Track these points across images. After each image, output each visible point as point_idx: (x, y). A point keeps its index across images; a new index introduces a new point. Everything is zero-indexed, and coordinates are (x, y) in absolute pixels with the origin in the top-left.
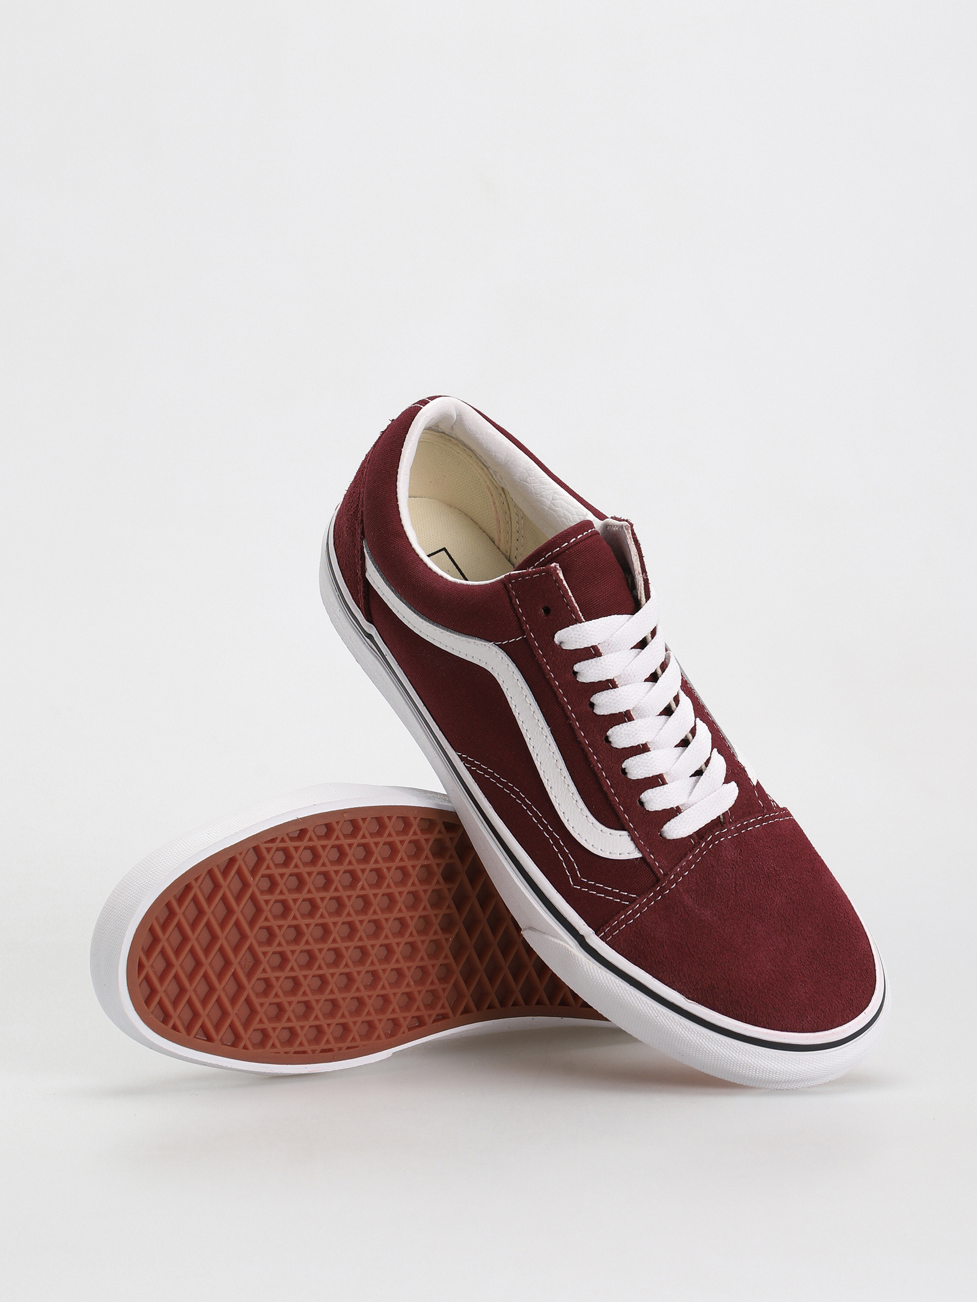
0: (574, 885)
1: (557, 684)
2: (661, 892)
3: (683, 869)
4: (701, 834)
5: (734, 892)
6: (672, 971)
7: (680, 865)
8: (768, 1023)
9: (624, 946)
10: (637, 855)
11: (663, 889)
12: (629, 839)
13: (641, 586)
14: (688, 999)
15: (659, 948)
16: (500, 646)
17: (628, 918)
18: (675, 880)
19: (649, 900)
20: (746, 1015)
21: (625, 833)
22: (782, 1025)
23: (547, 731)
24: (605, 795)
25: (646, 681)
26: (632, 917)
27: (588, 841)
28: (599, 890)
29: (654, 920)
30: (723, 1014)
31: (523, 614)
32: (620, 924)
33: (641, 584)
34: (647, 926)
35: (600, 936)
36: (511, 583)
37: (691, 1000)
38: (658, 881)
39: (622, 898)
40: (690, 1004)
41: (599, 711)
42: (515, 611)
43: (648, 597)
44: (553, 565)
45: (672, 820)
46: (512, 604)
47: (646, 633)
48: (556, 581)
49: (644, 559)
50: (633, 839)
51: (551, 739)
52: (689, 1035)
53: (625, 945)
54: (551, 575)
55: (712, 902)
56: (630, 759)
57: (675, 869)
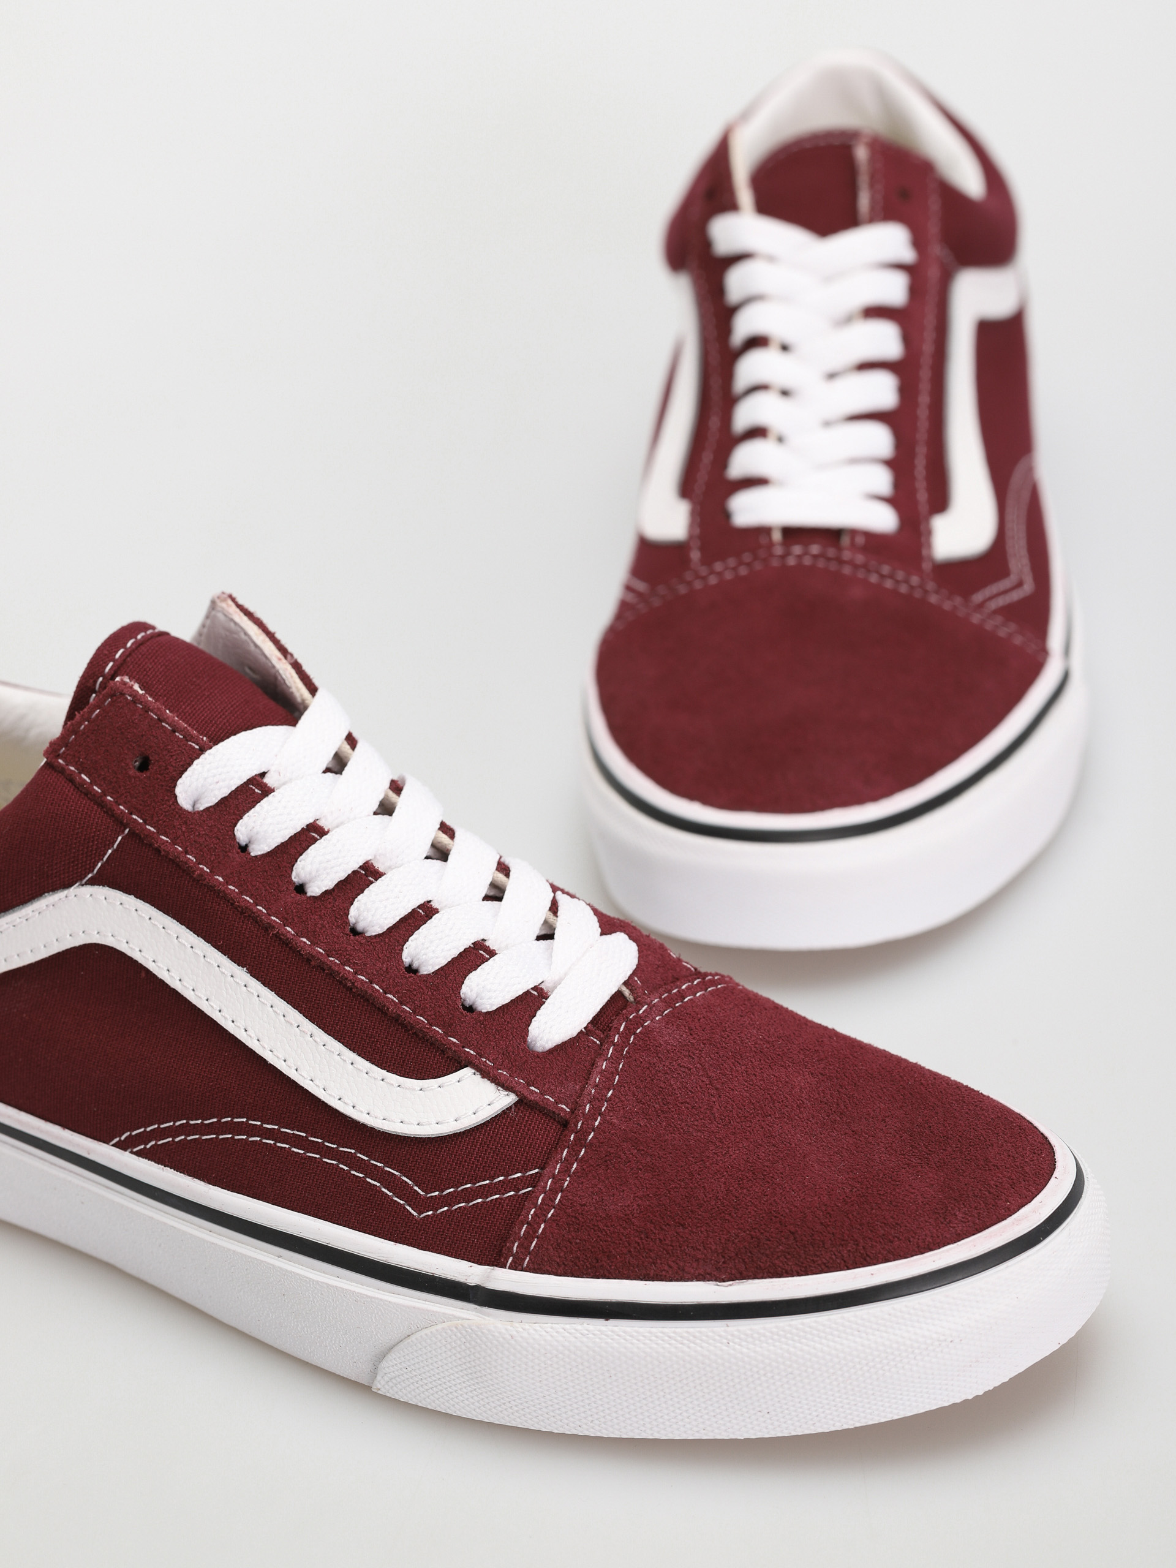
0: (420, 1213)
1: (221, 879)
2: (580, 1141)
3: (602, 1088)
4: (603, 1021)
5: (713, 1092)
6: (668, 1253)
7: (591, 1082)
8: (889, 1252)
9: (560, 1257)
10: (504, 1100)
11: (582, 1135)
12: (478, 1077)
13: (292, 677)
14: (724, 1281)
15: (625, 1228)
16: (92, 882)
17: (542, 1211)
18: (596, 1112)
19: (568, 1163)
20: (843, 1256)
21: (467, 1072)
22: (918, 1243)
23: (242, 975)
24: (397, 1020)
25: (375, 813)
26: (550, 1203)
27: (406, 1120)
28: (468, 1196)
29: (591, 1190)
30: (799, 1275)
31: (104, 794)
32: (533, 1227)
33: (290, 674)
34: (584, 1205)
35: (508, 1265)
36: (59, 756)
37: (728, 1281)
38: (565, 1124)
39: (515, 1185)
40: (730, 1288)
41: (315, 889)
42: (88, 793)
43: (313, 690)
44: (118, 679)
45: (539, 1013)
46: (79, 786)
47: (337, 742)
48: (134, 702)
49: (278, 636)
50: (485, 1074)
51: (256, 985)
52: (758, 1349)
53: (562, 1254)
54: (122, 694)
55: (682, 1120)
56: (411, 939)
57: (586, 1092)
